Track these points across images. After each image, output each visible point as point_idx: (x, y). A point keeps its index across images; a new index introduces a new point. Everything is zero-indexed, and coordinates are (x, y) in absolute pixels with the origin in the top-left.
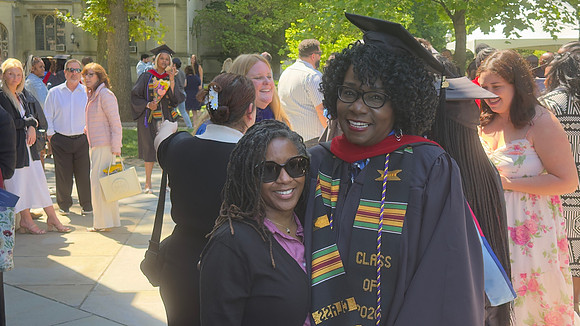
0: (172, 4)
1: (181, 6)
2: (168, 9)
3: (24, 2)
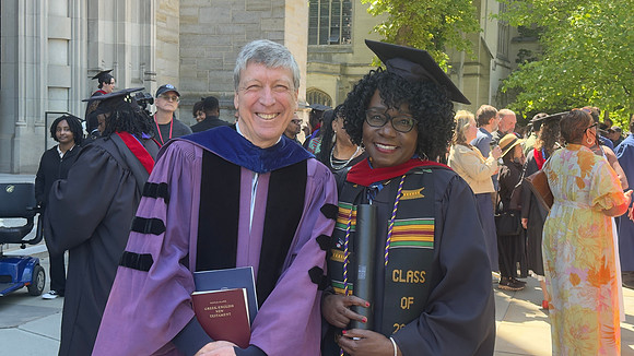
0: (476, 74)
1: (485, 76)
2: (471, 78)
3: (347, 76)
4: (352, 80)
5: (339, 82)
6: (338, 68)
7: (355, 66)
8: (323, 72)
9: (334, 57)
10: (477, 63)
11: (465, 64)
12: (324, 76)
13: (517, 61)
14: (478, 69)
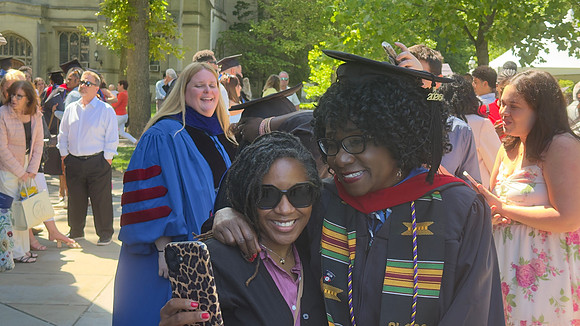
0: (196, 25)
2: (192, 29)
3: (50, 19)
4: (56, 24)
5: (40, 26)
6: (38, 10)
7: (59, 8)
8: (20, 13)
10: (197, 13)
11: (184, 12)
12: (22, 18)
13: (235, 13)
14: (198, 19)
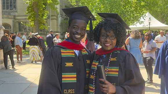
1: (57, 19)
2: (53, 20)
5: (13, 21)
6: (13, 17)
7: (18, 16)
8: (8, 18)
9: (11, 14)
11: (51, 16)
13: (65, 15)
14: (55, 17)
